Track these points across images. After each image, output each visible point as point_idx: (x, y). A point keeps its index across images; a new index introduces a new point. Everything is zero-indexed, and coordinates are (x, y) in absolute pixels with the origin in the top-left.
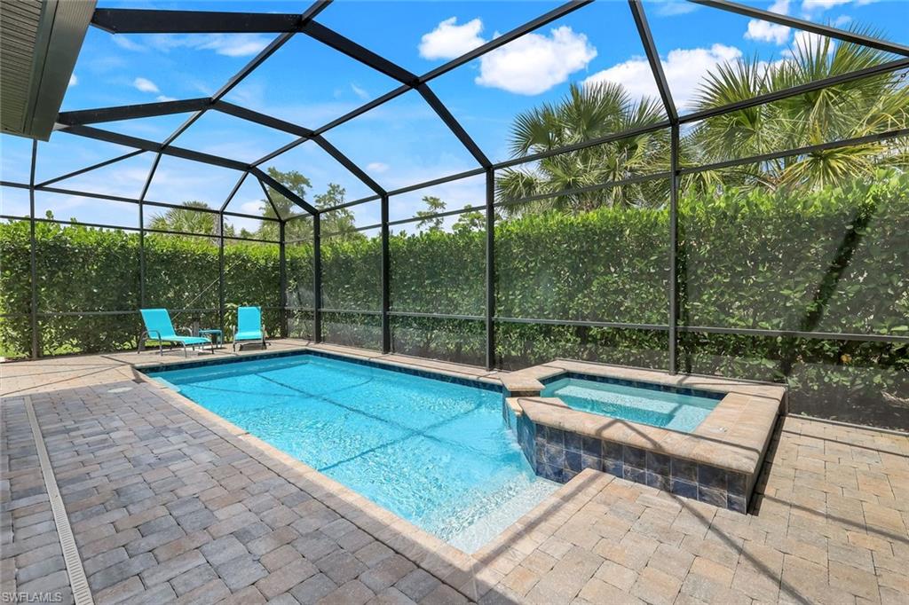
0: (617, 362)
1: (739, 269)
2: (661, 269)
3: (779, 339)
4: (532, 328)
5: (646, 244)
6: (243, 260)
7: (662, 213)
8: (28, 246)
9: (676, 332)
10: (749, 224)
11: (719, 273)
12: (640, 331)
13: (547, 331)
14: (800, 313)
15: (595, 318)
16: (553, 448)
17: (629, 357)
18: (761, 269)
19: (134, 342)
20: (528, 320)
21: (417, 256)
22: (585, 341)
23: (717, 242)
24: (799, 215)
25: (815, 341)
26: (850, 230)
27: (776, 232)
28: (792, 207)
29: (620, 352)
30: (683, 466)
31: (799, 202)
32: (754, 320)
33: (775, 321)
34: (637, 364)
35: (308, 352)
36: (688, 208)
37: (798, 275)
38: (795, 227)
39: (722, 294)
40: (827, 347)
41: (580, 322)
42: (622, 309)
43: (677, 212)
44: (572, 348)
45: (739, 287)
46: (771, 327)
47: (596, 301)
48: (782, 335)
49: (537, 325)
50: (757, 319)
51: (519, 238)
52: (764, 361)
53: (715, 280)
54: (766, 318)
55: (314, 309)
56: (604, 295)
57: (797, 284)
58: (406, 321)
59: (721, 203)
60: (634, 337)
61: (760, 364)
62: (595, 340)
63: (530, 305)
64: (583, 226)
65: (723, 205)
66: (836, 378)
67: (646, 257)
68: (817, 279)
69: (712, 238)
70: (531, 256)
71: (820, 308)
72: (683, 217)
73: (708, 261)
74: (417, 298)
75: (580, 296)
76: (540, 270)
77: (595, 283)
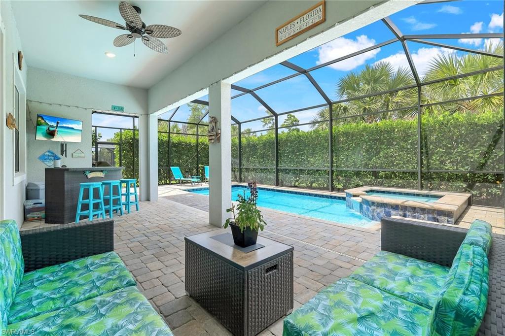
0: (393, 186)
1: (450, 146)
2: (413, 146)
3: (468, 175)
4: (350, 173)
5: (406, 136)
6: (205, 145)
7: (413, 122)
8: (131, 141)
9: (421, 173)
10: (454, 127)
11: (440, 148)
12: (403, 172)
13: (358, 174)
14: (477, 164)
15: (382, 167)
16: (379, 210)
17: (398, 184)
18: (460, 146)
19: (163, 181)
20: (349, 169)
21: (291, 142)
22: (377, 177)
23: (439, 135)
24: (476, 123)
25: (484, 175)
26: (498, 129)
27: (467, 130)
28: (473, 120)
29: (394, 182)
30: (431, 211)
31: (476, 118)
32: (457, 167)
33: (466, 167)
34: (403, 187)
35: (238, 186)
36: (425, 120)
37: (477, 148)
38: (475, 128)
39: (442, 156)
40: (490, 177)
41: (374, 170)
42: (395, 163)
43: (421, 122)
44: (370, 181)
45: (450, 153)
46: (465, 169)
47: (382, 160)
48: (469, 172)
49: (353, 171)
50: (458, 167)
51: (344, 133)
52: (462, 184)
53: (439, 151)
54: (462, 167)
55: (238, 167)
56: (386, 158)
57: (476, 152)
58: (286, 171)
59: (441, 118)
60: (401, 176)
61: (460, 185)
62: (382, 177)
63: (349, 163)
64: (376, 128)
65: (442, 119)
66: (494, 190)
67: (406, 141)
68: (485, 149)
69: (437, 133)
70: (350, 141)
71: (486, 161)
72: (424, 125)
73: (435, 143)
74: (292, 161)
75: (374, 158)
76: (354, 147)
77: (381, 153)
